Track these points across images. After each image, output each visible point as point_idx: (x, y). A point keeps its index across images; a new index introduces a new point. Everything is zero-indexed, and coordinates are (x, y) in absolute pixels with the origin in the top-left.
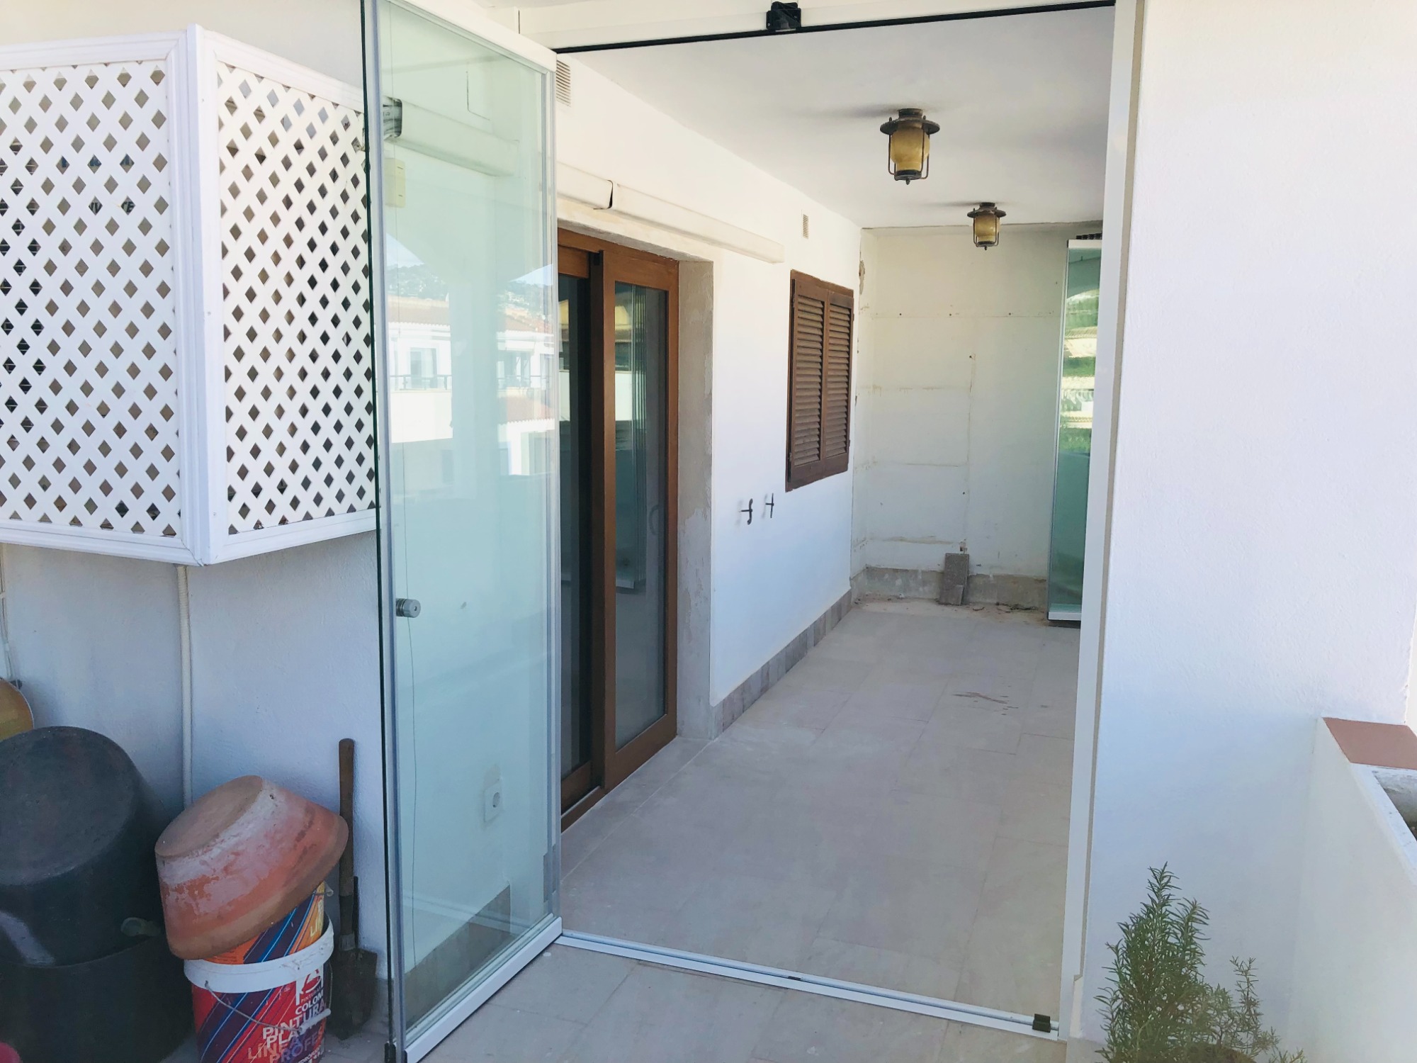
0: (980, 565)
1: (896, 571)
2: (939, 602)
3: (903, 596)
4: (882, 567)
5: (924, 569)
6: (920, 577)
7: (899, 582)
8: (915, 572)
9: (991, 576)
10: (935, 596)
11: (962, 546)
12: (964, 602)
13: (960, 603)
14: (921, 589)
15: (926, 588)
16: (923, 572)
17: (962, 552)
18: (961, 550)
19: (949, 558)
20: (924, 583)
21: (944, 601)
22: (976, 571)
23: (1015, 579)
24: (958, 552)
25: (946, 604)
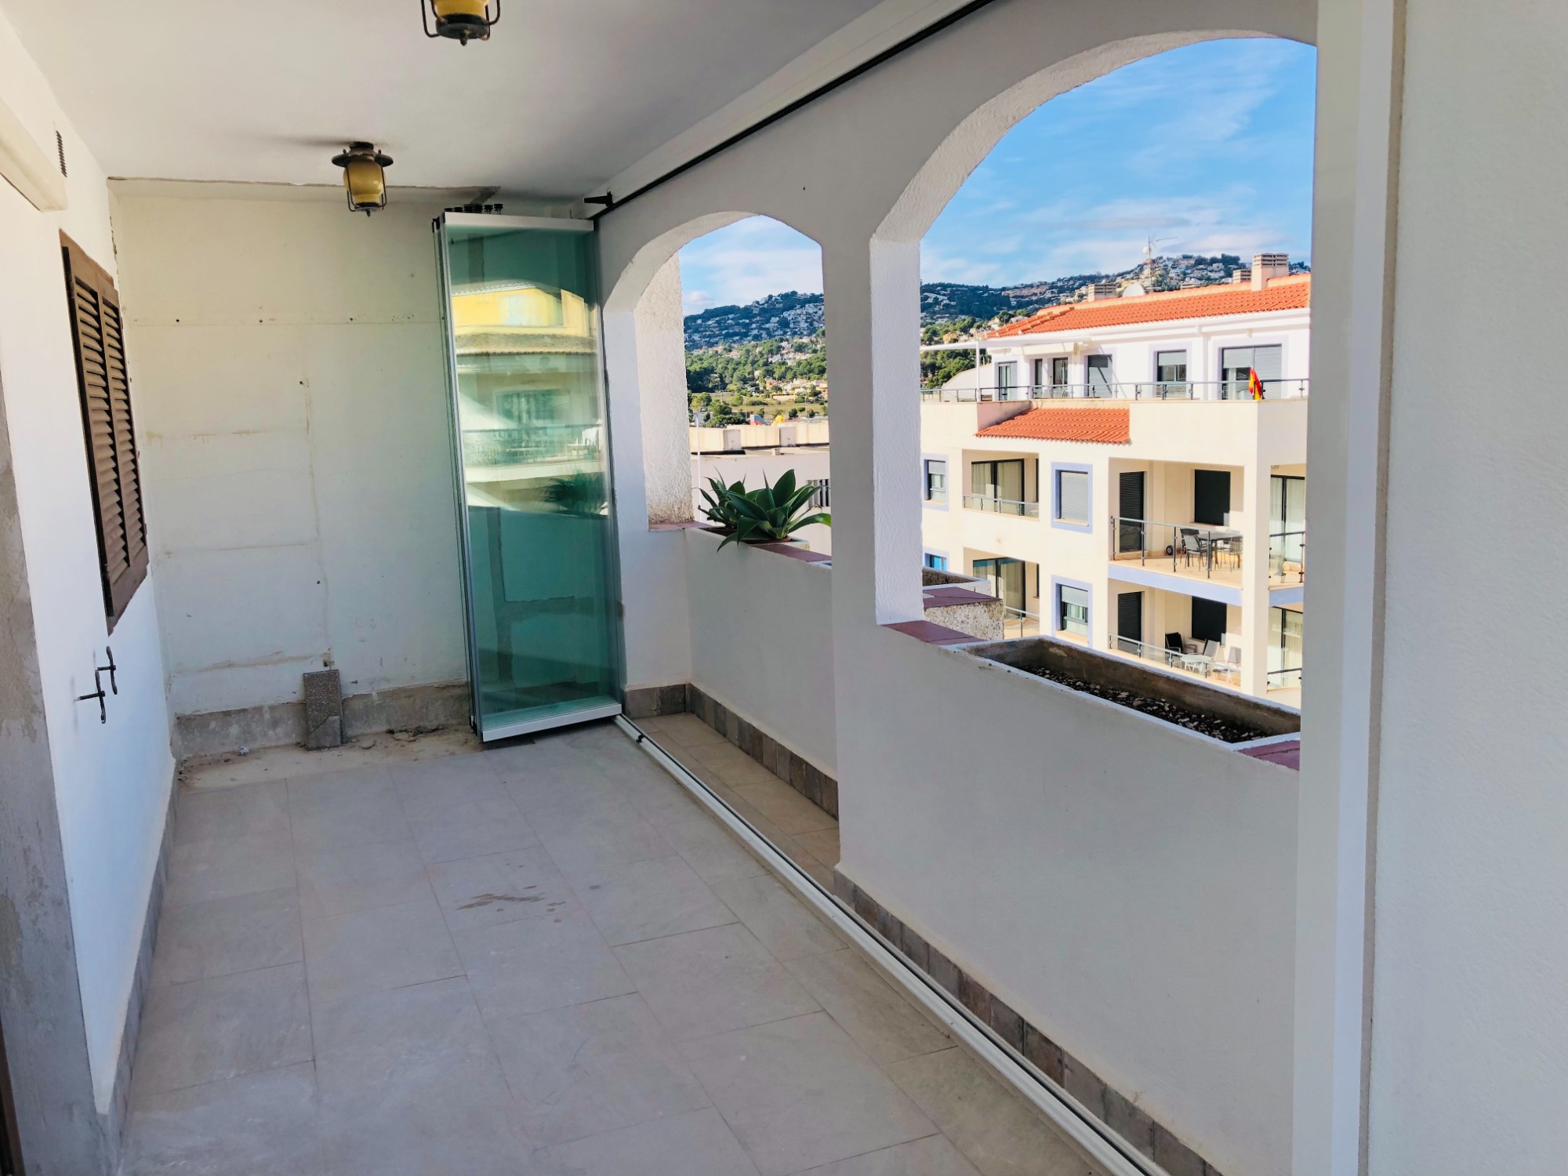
0: (356, 682)
1: (227, 714)
2: (304, 746)
3: (246, 750)
4: (204, 712)
5: (272, 703)
6: (267, 716)
7: (234, 730)
8: (259, 710)
9: (374, 694)
10: (294, 739)
11: (326, 659)
12: (344, 740)
13: (339, 743)
14: (271, 733)
15: (280, 730)
16: (272, 708)
17: (328, 669)
18: (326, 665)
19: (309, 680)
20: (275, 723)
21: (313, 744)
22: (350, 691)
23: (408, 693)
24: (321, 668)
25: (319, 748)
